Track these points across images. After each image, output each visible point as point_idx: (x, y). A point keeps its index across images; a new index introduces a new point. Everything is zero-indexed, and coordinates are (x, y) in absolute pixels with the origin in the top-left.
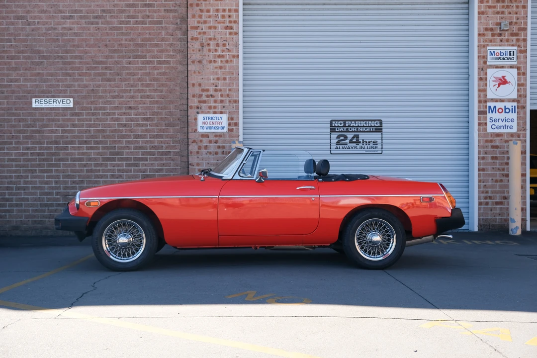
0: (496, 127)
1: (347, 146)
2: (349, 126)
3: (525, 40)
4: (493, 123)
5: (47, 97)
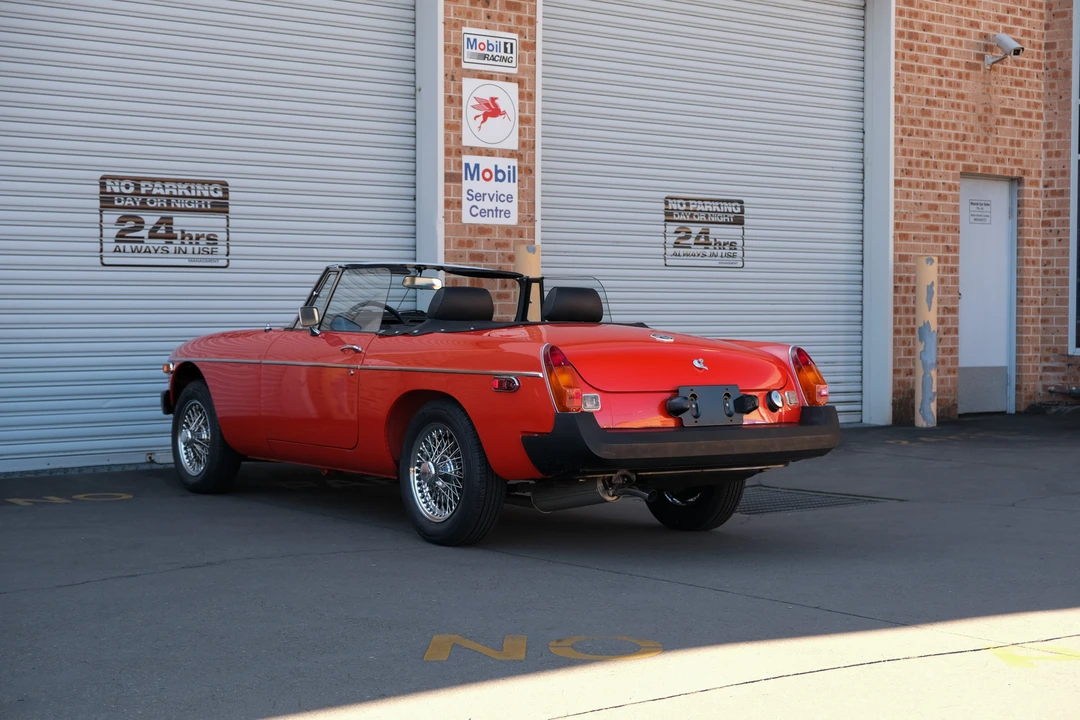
0: (478, 211)
1: (144, 246)
2: (149, 194)
3: (532, 22)
4: (474, 202)
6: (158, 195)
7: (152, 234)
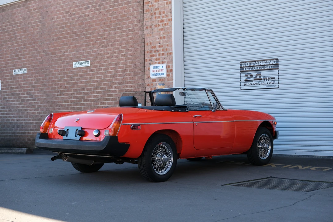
2: (254, 66)
5: (79, 61)
6: (256, 66)
7: (255, 79)
